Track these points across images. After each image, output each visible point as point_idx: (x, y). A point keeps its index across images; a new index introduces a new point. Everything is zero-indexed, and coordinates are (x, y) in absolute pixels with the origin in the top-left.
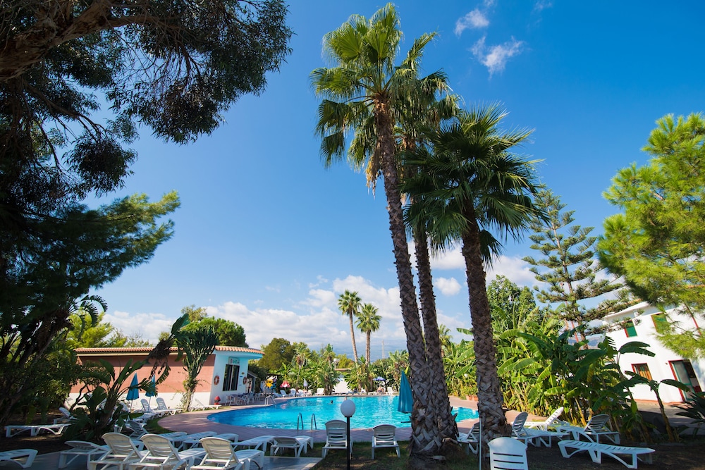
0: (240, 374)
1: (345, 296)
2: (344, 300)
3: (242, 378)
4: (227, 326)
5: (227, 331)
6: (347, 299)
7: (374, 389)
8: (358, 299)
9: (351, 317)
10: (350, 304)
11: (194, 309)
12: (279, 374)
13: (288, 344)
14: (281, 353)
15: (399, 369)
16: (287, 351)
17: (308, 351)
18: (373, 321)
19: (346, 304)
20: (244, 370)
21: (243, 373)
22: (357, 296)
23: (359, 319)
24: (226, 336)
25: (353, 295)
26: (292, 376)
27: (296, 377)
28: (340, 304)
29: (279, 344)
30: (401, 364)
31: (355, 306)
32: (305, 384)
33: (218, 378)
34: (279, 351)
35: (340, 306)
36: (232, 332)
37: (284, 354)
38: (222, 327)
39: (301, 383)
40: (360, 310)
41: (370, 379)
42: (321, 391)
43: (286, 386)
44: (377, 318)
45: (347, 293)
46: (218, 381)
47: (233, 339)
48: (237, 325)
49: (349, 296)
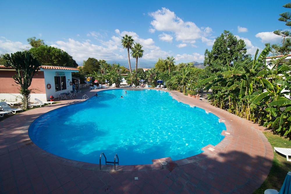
0: (67, 81)
1: (125, 38)
2: (124, 40)
3: (69, 83)
4: (55, 51)
5: (56, 54)
6: (126, 39)
7: (139, 85)
8: (132, 40)
9: (128, 50)
10: (128, 43)
11: (36, 40)
12: (92, 76)
13: (97, 61)
14: (93, 65)
15: (152, 77)
16: (97, 64)
17: (107, 64)
18: (140, 52)
19: (125, 42)
20: (69, 78)
21: (69, 80)
22: (132, 38)
23: (133, 51)
24: (56, 58)
25: (130, 38)
26: (99, 78)
27: (101, 78)
28: (123, 42)
29: (92, 61)
30: (153, 74)
31: (131, 44)
32: (106, 81)
33: (50, 85)
34: (93, 64)
35: (123, 43)
36: (60, 55)
37: (95, 66)
38: (53, 51)
39: (104, 81)
40: (133, 46)
41: (137, 80)
42: (114, 85)
43: (96, 82)
44: (142, 51)
45: (127, 36)
46: (50, 87)
47: (61, 59)
48: (63, 51)
49: (128, 38)
